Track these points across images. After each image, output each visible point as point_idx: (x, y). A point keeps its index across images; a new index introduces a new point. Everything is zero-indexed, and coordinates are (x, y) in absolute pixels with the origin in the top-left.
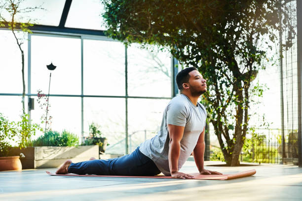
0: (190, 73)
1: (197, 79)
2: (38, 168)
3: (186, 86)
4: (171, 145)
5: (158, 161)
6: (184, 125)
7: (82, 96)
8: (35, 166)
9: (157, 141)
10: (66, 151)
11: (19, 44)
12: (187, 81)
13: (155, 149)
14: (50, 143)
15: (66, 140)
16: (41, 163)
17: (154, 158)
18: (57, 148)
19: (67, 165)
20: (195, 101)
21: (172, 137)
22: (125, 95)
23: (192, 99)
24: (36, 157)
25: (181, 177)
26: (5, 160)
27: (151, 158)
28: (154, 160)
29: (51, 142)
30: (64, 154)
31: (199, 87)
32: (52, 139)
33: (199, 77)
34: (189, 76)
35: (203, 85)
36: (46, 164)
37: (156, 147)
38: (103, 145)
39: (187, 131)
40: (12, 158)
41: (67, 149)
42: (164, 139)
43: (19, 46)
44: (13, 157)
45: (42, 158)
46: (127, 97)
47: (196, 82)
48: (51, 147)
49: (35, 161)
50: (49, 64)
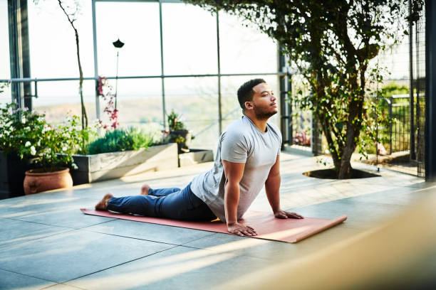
0: (255, 89)
1: (264, 96)
2: (95, 182)
3: (249, 106)
4: (227, 187)
5: (213, 205)
6: (245, 161)
7: (163, 77)
8: (90, 180)
9: (210, 178)
10: (132, 156)
11: (71, 20)
12: (250, 100)
13: (209, 189)
14: (110, 149)
15: (132, 143)
16: (98, 175)
17: (208, 200)
18: (120, 153)
19: (107, 200)
20: (262, 126)
21: (227, 177)
22: (217, 73)
23: (258, 123)
24: (91, 169)
25: (239, 233)
26: (48, 177)
27: (204, 200)
28: (208, 204)
29: (112, 146)
30: (129, 160)
31: (266, 107)
32: (113, 142)
33: (266, 93)
34: (254, 93)
35: (271, 105)
36: (105, 175)
37: (211, 186)
38: (185, 140)
39: (249, 168)
40: (58, 174)
41: (134, 153)
42: (219, 176)
43: (72, 23)
44: (59, 172)
45: (99, 169)
46: (219, 75)
47: (262, 101)
48: (112, 153)
49: (90, 174)
50: (115, 40)
